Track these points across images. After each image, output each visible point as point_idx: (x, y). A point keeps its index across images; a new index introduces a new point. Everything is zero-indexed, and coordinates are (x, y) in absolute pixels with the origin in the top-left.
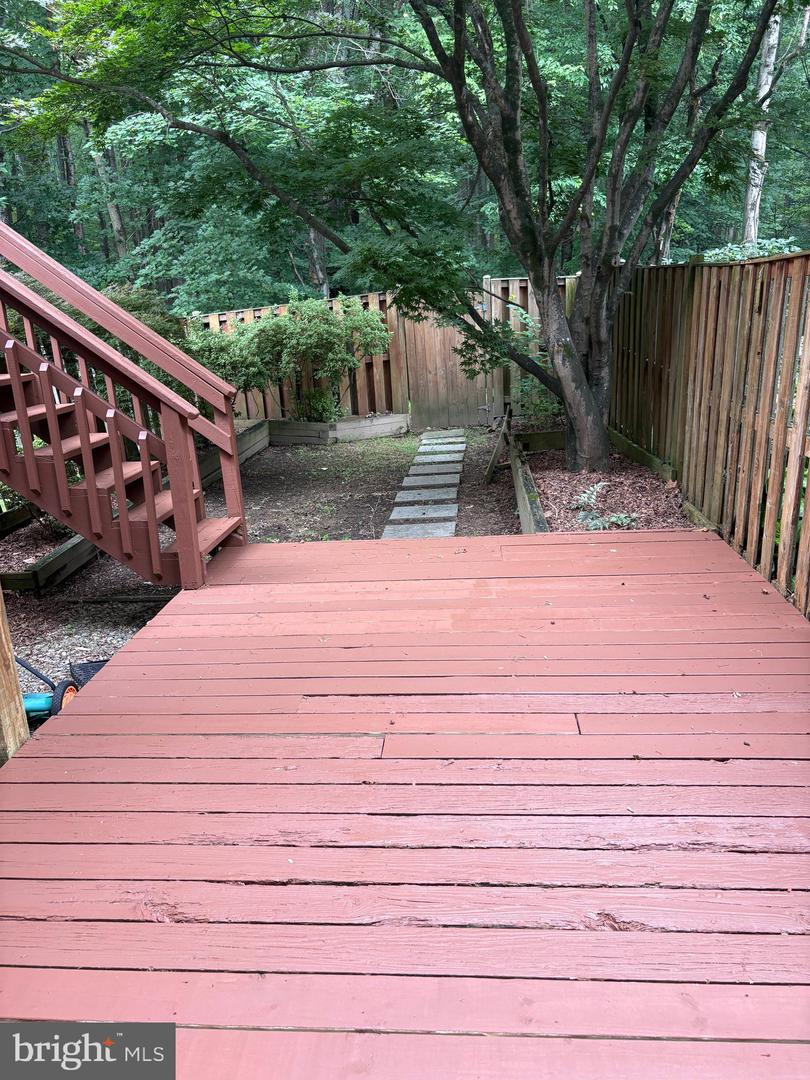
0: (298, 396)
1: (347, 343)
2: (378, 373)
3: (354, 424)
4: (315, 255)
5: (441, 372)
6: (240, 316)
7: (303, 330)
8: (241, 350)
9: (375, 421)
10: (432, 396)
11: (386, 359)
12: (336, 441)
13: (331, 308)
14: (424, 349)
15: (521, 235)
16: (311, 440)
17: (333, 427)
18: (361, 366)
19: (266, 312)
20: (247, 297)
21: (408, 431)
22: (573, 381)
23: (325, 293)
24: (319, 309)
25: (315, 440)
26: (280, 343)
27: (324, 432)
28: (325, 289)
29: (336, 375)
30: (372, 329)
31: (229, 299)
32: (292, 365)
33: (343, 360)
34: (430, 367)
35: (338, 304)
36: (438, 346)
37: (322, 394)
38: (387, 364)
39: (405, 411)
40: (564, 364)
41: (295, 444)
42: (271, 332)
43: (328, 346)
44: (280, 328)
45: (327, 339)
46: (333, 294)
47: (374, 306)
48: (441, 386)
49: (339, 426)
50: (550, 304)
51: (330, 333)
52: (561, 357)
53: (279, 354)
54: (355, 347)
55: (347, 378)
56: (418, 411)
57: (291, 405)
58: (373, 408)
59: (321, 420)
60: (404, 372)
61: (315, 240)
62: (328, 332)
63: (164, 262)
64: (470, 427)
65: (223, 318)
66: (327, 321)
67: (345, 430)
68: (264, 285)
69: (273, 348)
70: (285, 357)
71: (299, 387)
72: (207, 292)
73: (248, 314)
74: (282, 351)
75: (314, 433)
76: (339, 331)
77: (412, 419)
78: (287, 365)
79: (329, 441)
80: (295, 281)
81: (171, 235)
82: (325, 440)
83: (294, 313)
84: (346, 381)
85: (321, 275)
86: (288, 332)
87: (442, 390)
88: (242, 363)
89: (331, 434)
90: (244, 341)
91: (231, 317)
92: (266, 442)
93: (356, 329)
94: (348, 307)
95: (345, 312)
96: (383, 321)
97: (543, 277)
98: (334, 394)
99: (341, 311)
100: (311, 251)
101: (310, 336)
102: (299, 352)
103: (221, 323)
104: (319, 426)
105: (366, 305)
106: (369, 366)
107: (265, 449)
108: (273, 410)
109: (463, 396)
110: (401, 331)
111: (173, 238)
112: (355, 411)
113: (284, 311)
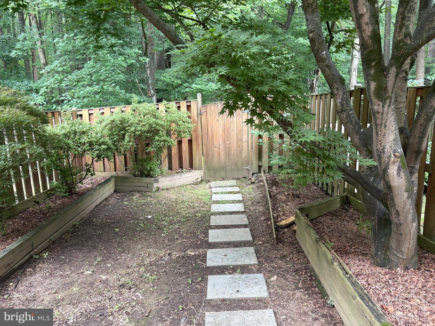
0: (136, 160)
1: (167, 130)
2: (185, 146)
3: (169, 178)
4: (150, 82)
5: (222, 147)
6: (102, 111)
7: (139, 121)
8: (97, 134)
9: (183, 176)
10: (216, 160)
11: (190, 138)
12: (158, 189)
13: (158, 109)
14: (212, 134)
15: (370, 42)
16: (141, 189)
17: (157, 181)
18: (175, 143)
19: (117, 109)
20: (111, 101)
21: (202, 180)
22: (406, 191)
23: (154, 100)
24: (151, 109)
25: (145, 189)
26: (124, 129)
27: (150, 184)
28: (154, 99)
29: (160, 149)
30: (184, 122)
31: (101, 101)
32: (131, 143)
33: (164, 141)
34: (216, 143)
35: (162, 106)
36: (221, 132)
37: (150, 159)
38: (190, 141)
39: (200, 169)
40: (398, 174)
41: (132, 191)
42: (118, 122)
43: (156, 132)
44: (124, 120)
45: (155, 127)
46: (159, 101)
47: (184, 108)
48: (222, 154)
49: (161, 179)
50: (389, 115)
51: (157, 124)
52: (396, 168)
53: (124, 135)
54: (172, 132)
55: (166, 150)
56: (208, 169)
57: (130, 165)
58: (181, 167)
59: (149, 176)
60: (200, 146)
61: (150, 74)
62: (155, 123)
63: (59, 78)
64: (238, 179)
65: (91, 112)
66: (155, 117)
67: (164, 182)
68: (120, 95)
69: (119, 132)
70: (127, 138)
71: (136, 155)
72: (88, 97)
73: (107, 110)
74: (125, 134)
75: (144, 185)
76: (163, 123)
77: (204, 173)
78: (128, 143)
79: (154, 190)
80: (139, 94)
81: (64, 63)
82: (151, 189)
83: (134, 111)
84: (166, 151)
85: (152, 92)
86: (130, 122)
87: (223, 157)
88: (97, 142)
89: (155, 185)
90: (99, 128)
91: (96, 111)
92: (112, 191)
93: (174, 122)
94: (168, 108)
95: (166, 111)
96: (189, 117)
97: (386, 87)
98: (158, 160)
99: (164, 111)
100: (148, 80)
101: (144, 125)
102: (136, 135)
103: (90, 114)
104: (148, 180)
105: (179, 108)
106: (180, 143)
107: (112, 195)
108: (120, 167)
109: (235, 161)
110: (199, 123)
111: (65, 65)
112: (170, 168)
113: (129, 109)
